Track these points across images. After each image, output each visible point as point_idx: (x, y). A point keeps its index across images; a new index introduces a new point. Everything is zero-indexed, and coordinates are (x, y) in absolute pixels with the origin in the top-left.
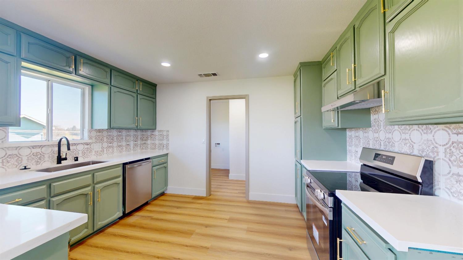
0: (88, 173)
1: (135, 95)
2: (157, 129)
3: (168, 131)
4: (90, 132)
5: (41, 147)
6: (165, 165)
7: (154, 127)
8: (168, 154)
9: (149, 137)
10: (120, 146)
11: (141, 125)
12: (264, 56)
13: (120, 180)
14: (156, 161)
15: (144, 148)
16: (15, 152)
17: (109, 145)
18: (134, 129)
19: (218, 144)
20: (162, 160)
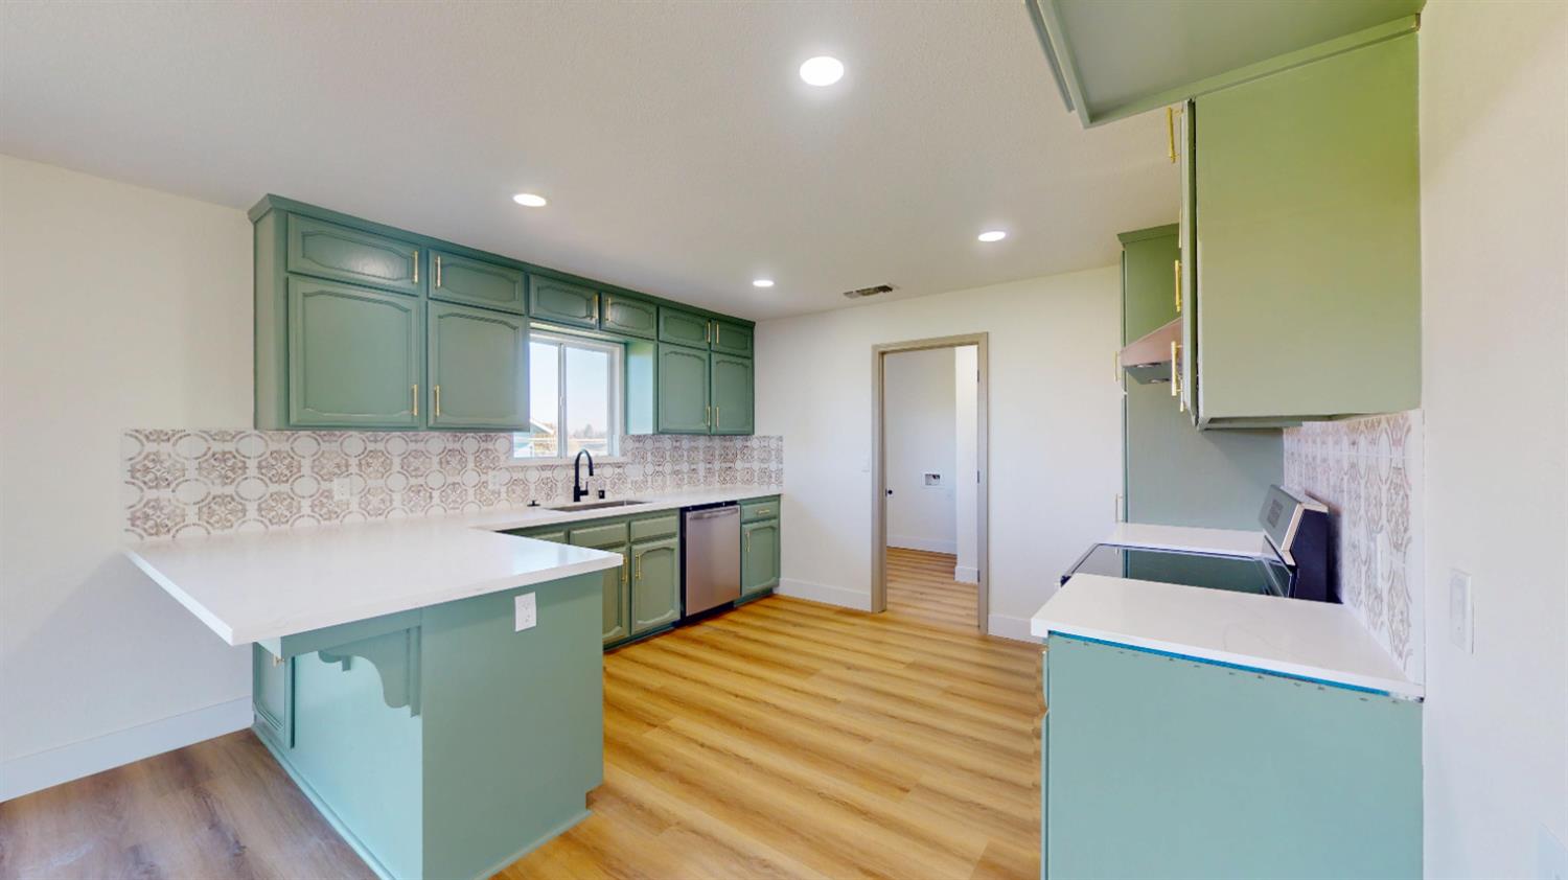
0: (620, 520)
1: (705, 355)
2: (756, 434)
3: (780, 439)
4: (623, 440)
5: (552, 467)
6: (773, 522)
7: (747, 429)
8: (779, 496)
9: (739, 452)
10: (676, 473)
11: (719, 427)
12: (991, 236)
13: (675, 542)
14: (750, 511)
15: (728, 479)
16: (521, 476)
17: (657, 468)
18: (705, 435)
19: (934, 477)
20: (766, 509)
